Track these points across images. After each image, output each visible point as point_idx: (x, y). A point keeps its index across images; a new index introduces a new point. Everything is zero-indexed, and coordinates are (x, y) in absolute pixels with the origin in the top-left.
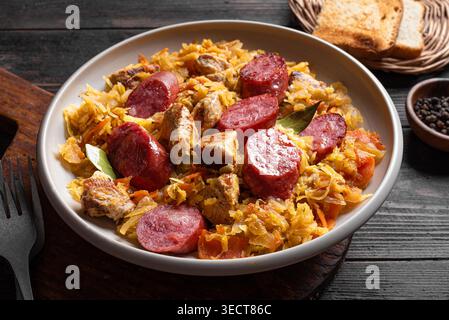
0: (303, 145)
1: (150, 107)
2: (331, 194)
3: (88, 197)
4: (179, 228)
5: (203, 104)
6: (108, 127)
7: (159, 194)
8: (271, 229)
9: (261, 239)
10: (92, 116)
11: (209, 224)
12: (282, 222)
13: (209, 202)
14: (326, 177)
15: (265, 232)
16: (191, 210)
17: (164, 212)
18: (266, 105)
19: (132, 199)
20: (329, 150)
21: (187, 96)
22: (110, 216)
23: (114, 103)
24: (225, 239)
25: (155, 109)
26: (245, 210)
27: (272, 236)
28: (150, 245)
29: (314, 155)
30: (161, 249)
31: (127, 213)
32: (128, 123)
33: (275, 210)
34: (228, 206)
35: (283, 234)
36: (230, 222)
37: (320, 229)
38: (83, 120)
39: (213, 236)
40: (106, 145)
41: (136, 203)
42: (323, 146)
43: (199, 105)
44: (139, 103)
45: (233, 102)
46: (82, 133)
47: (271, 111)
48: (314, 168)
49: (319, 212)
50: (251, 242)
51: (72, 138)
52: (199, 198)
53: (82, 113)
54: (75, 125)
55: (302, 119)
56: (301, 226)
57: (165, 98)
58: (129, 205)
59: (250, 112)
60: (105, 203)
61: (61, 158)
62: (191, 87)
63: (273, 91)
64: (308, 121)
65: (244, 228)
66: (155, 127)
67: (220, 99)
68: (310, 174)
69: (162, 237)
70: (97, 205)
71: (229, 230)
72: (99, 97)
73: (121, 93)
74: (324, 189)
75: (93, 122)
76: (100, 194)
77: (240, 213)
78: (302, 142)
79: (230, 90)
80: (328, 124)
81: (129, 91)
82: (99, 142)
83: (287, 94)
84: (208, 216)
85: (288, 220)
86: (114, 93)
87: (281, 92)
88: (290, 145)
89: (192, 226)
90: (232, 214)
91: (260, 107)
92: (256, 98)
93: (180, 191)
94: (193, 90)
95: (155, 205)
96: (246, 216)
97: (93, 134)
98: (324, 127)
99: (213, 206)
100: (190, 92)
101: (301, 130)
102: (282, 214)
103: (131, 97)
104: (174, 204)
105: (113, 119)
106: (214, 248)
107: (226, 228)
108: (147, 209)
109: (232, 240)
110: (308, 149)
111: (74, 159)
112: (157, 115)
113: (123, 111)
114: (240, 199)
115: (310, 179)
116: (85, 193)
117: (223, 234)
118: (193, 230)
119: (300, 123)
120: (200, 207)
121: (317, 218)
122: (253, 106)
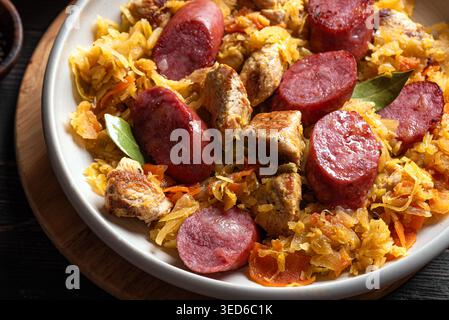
0: (385, 131)
1: (184, 59)
2: (414, 204)
3: (115, 195)
4: (227, 243)
6: (132, 89)
7: (200, 189)
8: (337, 247)
9: (325, 259)
10: (109, 69)
11: (263, 235)
12: (352, 238)
13: (263, 208)
14: (408, 180)
15: (330, 251)
16: (242, 216)
17: (208, 219)
18: (342, 71)
19: (167, 194)
20: (419, 138)
21: (235, 44)
23: (138, 52)
24: (281, 257)
25: (194, 63)
26: (307, 221)
27: (338, 256)
28: (194, 264)
29: (399, 145)
30: (207, 270)
31: (162, 216)
32: (160, 88)
33: (344, 224)
34: (287, 216)
35: (352, 252)
36: (289, 235)
37: (396, 248)
38: (99, 75)
39: (268, 252)
40: (128, 112)
41: (174, 203)
42: (411, 133)
43: (251, 63)
44: (170, 51)
45: (297, 55)
46: (95, 93)
48: (394, 163)
49: (397, 226)
50: (312, 262)
51: (85, 104)
52: (252, 201)
54: (87, 79)
55: (387, 89)
56: (373, 246)
57: (207, 47)
58: (165, 205)
59: (318, 77)
60: (136, 204)
61: (71, 131)
62: (240, 29)
63: (353, 44)
64: (395, 94)
65: (305, 247)
67: (281, 57)
68: (391, 171)
69: (208, 254)
70: (126, 206)
71: (288, 246)
72: (117, 42)
73: (146, 36)
74: (406, 197)
75: (111, 80)
76: (130, 192)
77: (301, 224)
79: (295, 34)
80: (421, 99)
81: (158, 31)
82: (121, 108)
83: (371, 46)
84: (263, 225)
85: (359, 234)
86: (136, 36)
87: (363, 44)
88: (368, 135)
89: (243, 240)
90: (291, 226)
91: (331, 73)
92: (329, 54)
93: (229, 193)
94: (244, 33)
95: (197, 205)
96: (308, 229)
97: (111, 97)
98: (414, 101)
99: (269, 213)
100: (240, 37)
101: (384, 106)
102: (352, 229)
103: (160, 41)
104: (220, 207)
105: (137, 76)
107: (283, 243)
108: (186, 212)
109: (290, 258)
110: (390, 138)
111: (89, 134)
112: (195, 73)
113: (150, 65)
114: (302, 205)
115: (390, 179)
116: (112, 189)
117: (280, 250)
118: (243, 246)
119: (384, 94)
120: (252, 213)
121: (394, 235)
122: (324, 69)
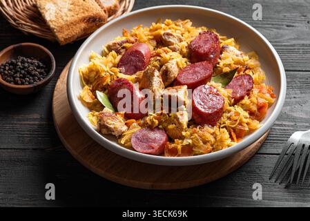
0: (226, 94)
1: (133, 67)
2: (240, 124)
3: (102, 123)
4: (154, 140)
5: (167, 67)
6: (108, 80)
7: (142, 122)
8: (205, 142)
9: (199, 147)
10: (98, 72)
11: (171, 139)
12: (212, 139)
13: (171, 127)
14: (237, 114)
15: (202, 144)
16: (161, 131)
17: (145, 132)
18: (205, 69)
19: (126, 124)
20: (242, 98)
21: (156, 61)
22: (114, 134)
23: (111, 65)
24: (179, 147)
25: (137, 69)
26: (191, 132)
27: (206, 146)
28: (139, 149)
29: (233, 100)
30: (145, 151)
31: (123, 133)
32: (121, 79)
33: (207, 131)
34: (182, 129)
35: (212, 145)
36: (182, 138)
37: (232, 143)
38: (93, 75)
39: (173, 145)
40: (107, 91)
41: (129, 127)
42: (238, 95)
43: (164, 67)
44: (126, 64)
45: (185, 65)
46: (91, 83)
47: (208, 73)
48: (232, 108)
49: (233, 133)
50: (194, 149)
51: (87, 87)
52: (165, 124)
53: (91, 70)
54: (87, 78)
55: (227, 78)
56: (222, 141)
57: (143, 62)
58: (125, 128)
59: (195, 72)
60: (112, 126)
61: (81, 99)
62: (158, 55)
63: (211, 59)
64: (231, 79)
65: (190, 141)
66: (137, 80)
67: (177, 64)
68: (229, 111)
69: (145, 145)
70: (107, 127)
71: (182, 143)
72: (101, 60)
73: (115, 58)
74: (236, 120)
75: (99, 76)
76: (109, 121)
77: (188, 133)
78: (226, 93)
79: (183, 57)
80: (243, 81)
81: (120, 57)
82: (103, 89)
83: (219, 60)
84: (170, 135)
85: (215, 138)
86: (110, 58)
87: (215, 60)
88: (218, 95)
89: (161, 140)
90: (184, 133)
91: (201, 70)
92: (200, 63)
93: (154, 120)
94: (160, 56)
95: (140, 128)
96: (191, 135)
97: (99, 84)
98: (240, 83)
99: (173, 129)
100: (158, 58)
101: (226, 85)
102: (211, 134)
103: (121, 60)
104: (151, 127)
105: (111, 75)
106: (174, 152)
107: (180, 141)
108: (135, 130)
109: (184, 148)
110: (229, 97)
111: (89, 100)
112: (138, 73)
113: (117, 70)
114: (189, 126)
115: (229, 115)
116: (100, 120)
117: (179, 145)
118: (162, 142)
119: (226, 80)
120: (165, 130)
121: (231, 137)
122: (197, 69)
